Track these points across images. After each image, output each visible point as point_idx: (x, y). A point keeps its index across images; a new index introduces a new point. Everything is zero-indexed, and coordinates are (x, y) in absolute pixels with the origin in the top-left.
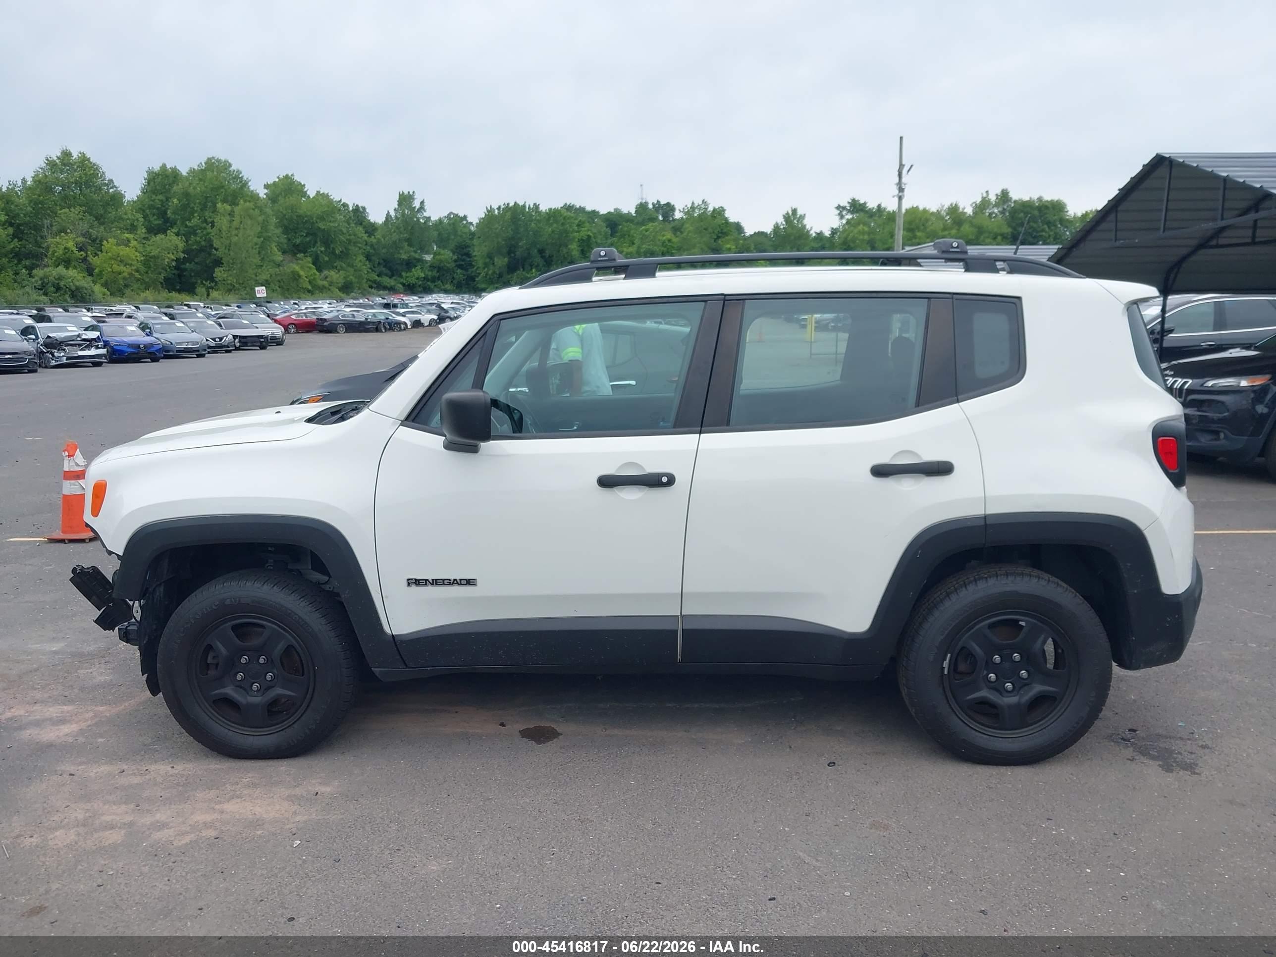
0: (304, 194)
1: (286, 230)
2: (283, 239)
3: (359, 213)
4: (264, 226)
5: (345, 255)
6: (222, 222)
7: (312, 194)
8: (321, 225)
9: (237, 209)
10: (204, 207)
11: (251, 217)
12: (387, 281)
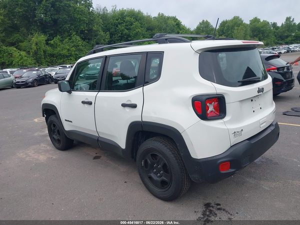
0: (260, 21)
1: (253, 31)
2: (251, 34)
3: (274, 25)
4: (246, 31)
5: (268, 36)
6: (235, 31)
7: (262, 21)
8: (262, 29)
9: (239, 28)
10: (232, 28)
11: (243, 29)
12: (280, 42)
